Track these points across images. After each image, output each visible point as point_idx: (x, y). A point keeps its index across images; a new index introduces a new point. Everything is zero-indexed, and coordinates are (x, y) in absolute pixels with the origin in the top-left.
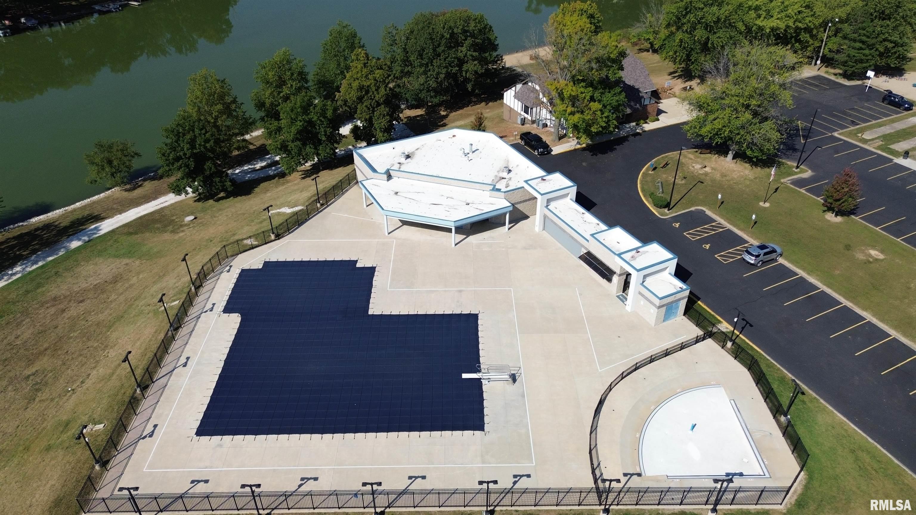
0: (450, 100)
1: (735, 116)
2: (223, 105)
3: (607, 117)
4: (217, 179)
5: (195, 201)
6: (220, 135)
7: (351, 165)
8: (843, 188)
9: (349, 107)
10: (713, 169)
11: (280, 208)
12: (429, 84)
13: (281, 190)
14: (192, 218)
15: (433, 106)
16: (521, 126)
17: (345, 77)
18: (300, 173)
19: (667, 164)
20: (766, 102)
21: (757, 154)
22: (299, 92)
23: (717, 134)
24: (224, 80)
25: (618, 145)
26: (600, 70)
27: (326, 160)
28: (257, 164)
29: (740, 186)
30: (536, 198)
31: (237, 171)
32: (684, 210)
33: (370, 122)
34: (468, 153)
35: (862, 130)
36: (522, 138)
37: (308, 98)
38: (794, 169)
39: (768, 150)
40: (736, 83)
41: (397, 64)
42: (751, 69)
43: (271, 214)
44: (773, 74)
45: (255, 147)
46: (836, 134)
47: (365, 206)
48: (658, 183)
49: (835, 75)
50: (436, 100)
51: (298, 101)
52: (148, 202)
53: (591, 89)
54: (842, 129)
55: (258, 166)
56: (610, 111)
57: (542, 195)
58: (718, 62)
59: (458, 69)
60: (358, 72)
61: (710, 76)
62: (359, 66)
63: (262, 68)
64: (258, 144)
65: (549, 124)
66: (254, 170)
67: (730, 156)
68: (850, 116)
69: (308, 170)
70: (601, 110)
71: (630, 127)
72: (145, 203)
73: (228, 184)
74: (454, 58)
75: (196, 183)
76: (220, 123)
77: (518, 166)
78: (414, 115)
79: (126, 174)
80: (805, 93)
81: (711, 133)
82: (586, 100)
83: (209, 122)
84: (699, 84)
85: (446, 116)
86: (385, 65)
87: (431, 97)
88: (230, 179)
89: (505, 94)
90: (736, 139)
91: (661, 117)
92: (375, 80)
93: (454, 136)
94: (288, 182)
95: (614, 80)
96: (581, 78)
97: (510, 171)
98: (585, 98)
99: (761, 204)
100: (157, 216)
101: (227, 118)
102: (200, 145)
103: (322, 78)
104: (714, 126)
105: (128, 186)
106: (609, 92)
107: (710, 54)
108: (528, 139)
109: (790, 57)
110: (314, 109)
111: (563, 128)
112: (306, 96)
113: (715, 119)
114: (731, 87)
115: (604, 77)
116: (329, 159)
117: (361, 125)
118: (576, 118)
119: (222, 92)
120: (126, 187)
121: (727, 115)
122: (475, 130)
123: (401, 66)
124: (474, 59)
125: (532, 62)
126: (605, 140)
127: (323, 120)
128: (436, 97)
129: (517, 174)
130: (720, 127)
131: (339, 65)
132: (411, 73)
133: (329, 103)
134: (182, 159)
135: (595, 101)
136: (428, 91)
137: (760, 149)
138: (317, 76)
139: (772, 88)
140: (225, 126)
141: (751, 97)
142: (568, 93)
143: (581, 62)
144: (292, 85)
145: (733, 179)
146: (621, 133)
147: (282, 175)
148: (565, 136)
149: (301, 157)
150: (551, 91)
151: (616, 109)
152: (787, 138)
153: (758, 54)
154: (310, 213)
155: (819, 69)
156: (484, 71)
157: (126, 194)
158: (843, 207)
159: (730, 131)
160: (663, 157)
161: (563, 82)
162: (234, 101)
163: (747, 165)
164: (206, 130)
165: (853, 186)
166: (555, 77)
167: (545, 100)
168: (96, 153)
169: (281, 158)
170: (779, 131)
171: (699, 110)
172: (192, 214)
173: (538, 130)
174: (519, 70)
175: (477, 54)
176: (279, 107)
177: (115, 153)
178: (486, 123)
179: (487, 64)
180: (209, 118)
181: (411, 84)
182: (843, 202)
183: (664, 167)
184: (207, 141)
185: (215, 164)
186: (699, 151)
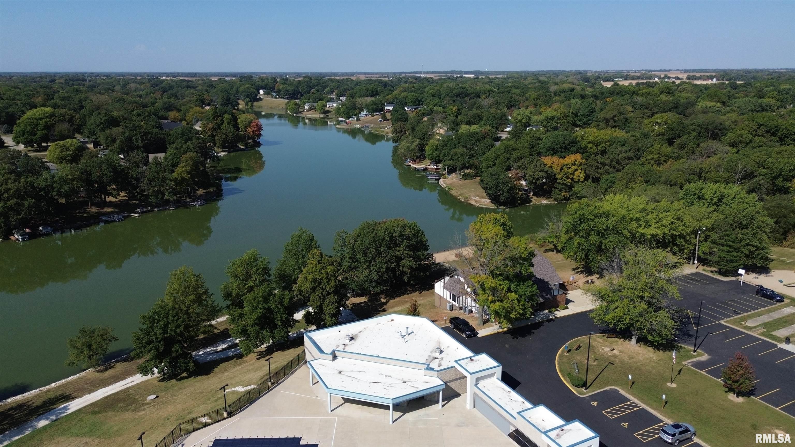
0: (390, 289)
1: (632, 306)
2: (196, 295)
3: (523, 305)
4: (182, 361)
5: (159, 381)
6: (189, 321)
7: (301, 347)
8: (739, 371)
9: (303, 296)
10: (620, 351)
11: (235, 387)
12: (372, 276)
13: (237, 370)
14: (153, 396)
15: (375, 295)
16: (450, 312)
17: (302, 272)
18: (256, 354)
19: (579, 347)
20: (657, 295)
21: (657, 339)
22: (262, 284)
23: (619, 321)
24: (200, 274)
25: (536, 329)
26: (514, 267)
27: (280, 342)
28: (219, 346)
29: (647, 368)
30: (466, 377)
31: (201, 353)
32: (599, 389)
33: (320, 308)
34: (405, 336)
35: (745, 319)
36: (451, 322)
37: (269, 289)
38: (692, 353)
39: (667, 335)
40: (629, 278)
41: (345, 260)
42: (640, 267)
43: (226, 392)
44: (659, 272)
45: (219, 331)
46: (722, 322)
47: (311, 385)
48: (574, 364)
49: (712, 272)
50: (377, 290)
51: (260, 291)
52: (116, 383)
53: (507, 282)
54: (727, 318)
55: (219, 348)
56: (525, 301)
57: (471, 374)
58: (612, 261)
59: (396, 264)
60: (313, 267)
61: (607, 272)
62: (314, 263)
63: (233, 265)
64: (222, 328)
65: (474, 310)
66: (216, 352)
67: (634, 340)
68: (731, 306)
69: (263, 351)
70: (518, 300)
71: (544, 314)
72: (113, 384)
73: (191, 364)
74: (393, 256)
75: (163, 364)
76: (191, 310)
77: (448, 347)
78: (358, 302)
79: (102, 356)
80: (689, 287)
81: (614, 320)
82: (504, 291)
83: (182, 310)
84: (598, 278)
85: (386, 303)
86: (336, 261)
87: (373, 287)
88: (193, 360)
89: (436, 285)
90: (637, 326)
91: (570, 305)
92: (327, 273)
93: (392, 320)
94: (244, 362)
95: (526, 274)
96: (499, 273)
97: (441, 352)
98: (503, 289)
99: (669, 384)
100: (122, 396)
101: (198, 306)
102: (171, 330)
103: (283, 273)
104: (616, 314)
105: (101, 368)
106: (523, 284)
107: (604, 254)
108: (457, 323)
109: (671, 258)
110: (274, 298)
111: (486, 314)
112: (268, 287)
113: (616, 308)
114: (626, 281)
115: (518, 272)
116: (282, 341)
117: (313, 311)
118: (497, 305)
119: (196, 284)
120: (99, 368)
121: (626, 305)
122: (410, 315)
123: (349, 262)
124: (409, 256)
125: (457, 259)
126: (523, 325)
127: (280, 307)
128: (377, 287)
129: (448, 354)
130: (621, 315)
131: (297, 262)
132: (357, 268)
133: (287, 293)
134: (153, 342)
135: (512, 292)
136: (371, 282)
137: (659, 334)
138: (278, 271)
139: (661, 283)
140: (195, 313)
141: (643, 290)
142: (489, 285)
143: (498, 260)
144: (256, 279)
145: (639, 361)
146: (537, 318)
147: (240, 356)
148: (488, 321)
149: (258, 340)
150: (474, 283)
151: (530, 298)
152: (681, 325)
153: (644, 255)
154: (262, 391)
155: (697, 268)
156: (417, 266)
157: (98, 375)
158: (742, 388)
159: (630, 318)
160: (575, 341)
161: (483, 276)
162: (206, 292)
163: (650, 348)
164: (179, 317)
165: (747, 369)
166: (477, 272)
167: (469, 290)
168: (79, 338)
169: (241, 341)
170: (672, 319)
171: (602, 301)
172: (154, 394)
173: (465, 316)
174: (447, 265)
175: (412, 252)
176: (243, 297)
177: (95, 338)
178: (420, 309)
179: (420, 260)
180: (183, 307)
181: (357, 276)
182: (741, 384)
183: (577, 349)
184: (178, 326)
185: (182, 347)
186: (606, 336)
